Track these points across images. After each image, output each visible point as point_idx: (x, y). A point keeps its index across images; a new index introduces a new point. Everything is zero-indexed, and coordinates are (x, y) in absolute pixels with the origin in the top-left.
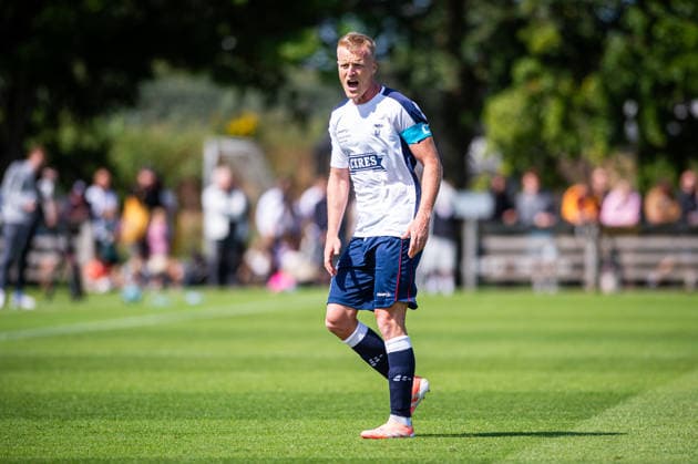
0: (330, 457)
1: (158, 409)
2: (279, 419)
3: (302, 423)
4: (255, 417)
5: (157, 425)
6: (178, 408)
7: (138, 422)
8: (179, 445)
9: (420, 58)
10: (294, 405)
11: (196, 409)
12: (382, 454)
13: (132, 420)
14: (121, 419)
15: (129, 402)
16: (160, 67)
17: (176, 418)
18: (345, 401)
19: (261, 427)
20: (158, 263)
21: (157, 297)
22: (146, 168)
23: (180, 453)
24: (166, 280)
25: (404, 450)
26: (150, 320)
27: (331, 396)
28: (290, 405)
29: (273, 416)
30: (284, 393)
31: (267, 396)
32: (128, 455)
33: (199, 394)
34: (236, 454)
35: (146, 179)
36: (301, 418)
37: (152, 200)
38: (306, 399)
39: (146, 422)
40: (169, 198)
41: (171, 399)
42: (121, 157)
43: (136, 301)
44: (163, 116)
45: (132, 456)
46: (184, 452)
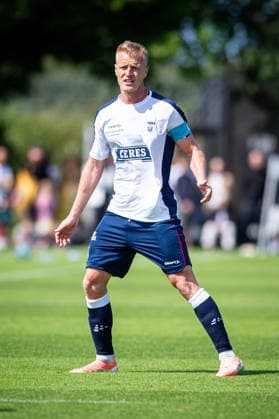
0: (187, 391)
1: (44, 349)
2: (145, 358)
3: (164, 362)
4: (125, 356)
5: (42, 361)
6: (61, 348)
7: (27, 359)
8: (61, 379)
9: (266, 58)
10: (158, 347)
11: (76, 349)
12: (231, 389)
13: (22, 357)
14: (13, 357)
15: (19, 342)
16: (49, 62)
17: (58, 356)
18: (199, 344)
19: (130, 364)
20: (44, 225)
21: (43, 255)
22: (36, 146)
23: (62, 385)
24: (50, 240)
25: (249, 385)
26: (37, 274)
27: (189, 339)
28: (155, 346)
29: (140, 356)
30: (148, 337)
31: (135, 339)
32: (18, 386)
33: (77, 337)
34: (108, 387)
35: (35, 155)
36: (162, 357)
37: (40, 173)
38: (167, 341)
39: (33, 359)
40: (55, 172)
41: (53, 340)
42: (15, 137)
43: (26, 258)
44: (50, 103)
45: (21, 388)
46: (65, 384)
